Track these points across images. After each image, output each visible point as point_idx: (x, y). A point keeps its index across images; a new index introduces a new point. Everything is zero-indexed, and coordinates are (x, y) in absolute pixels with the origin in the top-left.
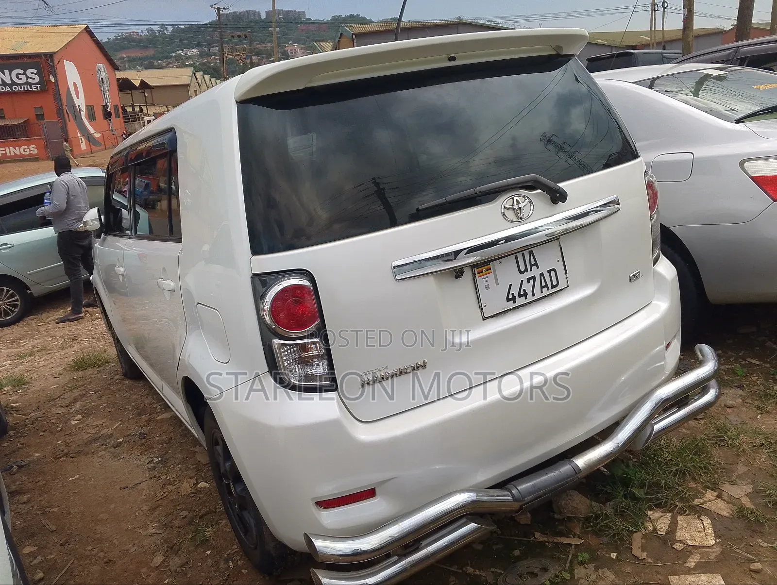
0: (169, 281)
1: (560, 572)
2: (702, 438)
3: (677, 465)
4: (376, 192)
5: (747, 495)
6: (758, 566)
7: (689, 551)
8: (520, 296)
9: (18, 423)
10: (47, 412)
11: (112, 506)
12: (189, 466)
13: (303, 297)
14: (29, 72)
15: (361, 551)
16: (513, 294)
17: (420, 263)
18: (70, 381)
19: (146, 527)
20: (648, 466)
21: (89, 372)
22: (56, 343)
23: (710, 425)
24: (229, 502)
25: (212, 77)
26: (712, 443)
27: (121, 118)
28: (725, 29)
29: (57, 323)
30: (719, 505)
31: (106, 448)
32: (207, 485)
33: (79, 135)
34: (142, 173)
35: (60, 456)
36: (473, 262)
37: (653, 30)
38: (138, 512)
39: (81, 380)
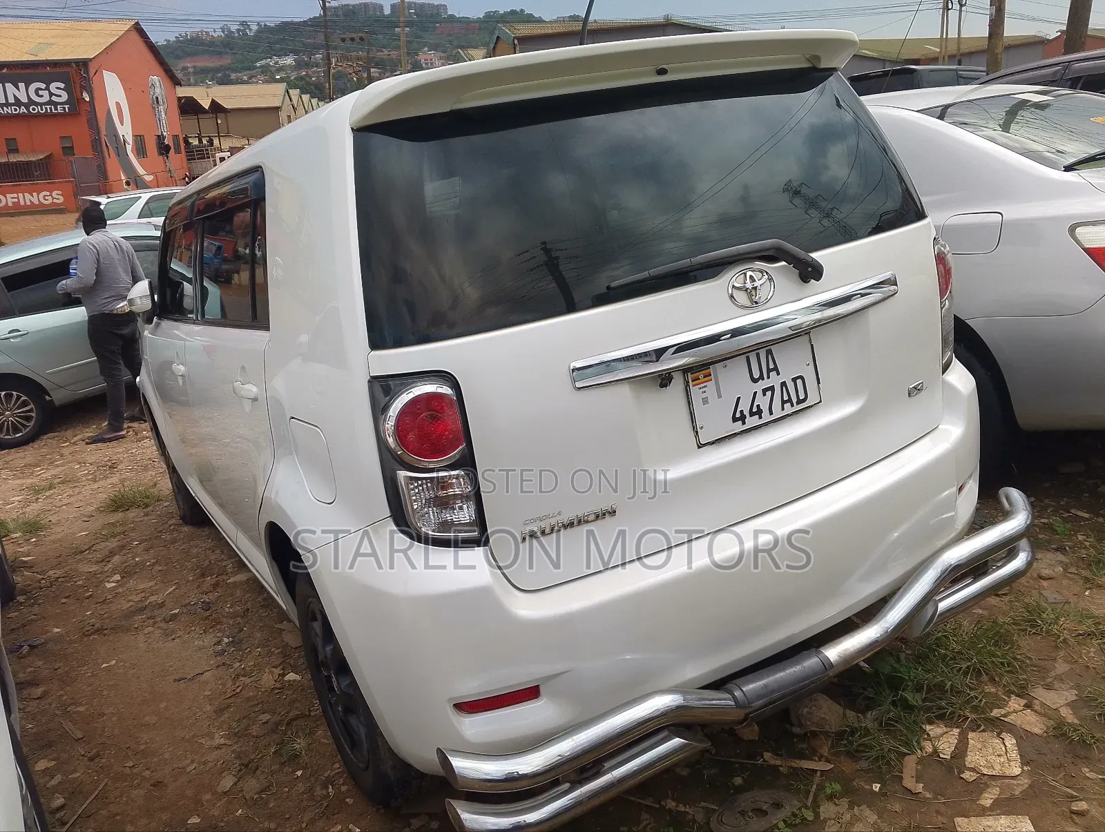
0: (250, 385)
1: (799, 809)
2: (1004, 622)
3: (970, 659)
4: (546, 264)
5: (1068, 705)
6: (1082, 806)
7: (984, 782)
8: (752, 414)
9: (30, 585)
10: (71, 569)
11: (163, 705)
12: (272, 650)
13: (442, 411)
14: (53, 86)
15: (519, 775)
16: (741, 412)
17: (607, 366)
18: (104, 526)
19: (211, 736)
20: (927, 661)
21: (132, 514)
22: (86, 472)
23: (1016, 604)
24: (330, 703)
25: (312, 97)
26: (1019, 630)
27: (184, 155)
28: (1048, 37)
29: (87, 444)
30: (1028, 718)
31: (155, 623)
32: (298, 677)
34: (214, 232)
35: (89, 632)
36: (685, 365)
37: (944, 37)
38: (200, 713)
39: (121, 525)
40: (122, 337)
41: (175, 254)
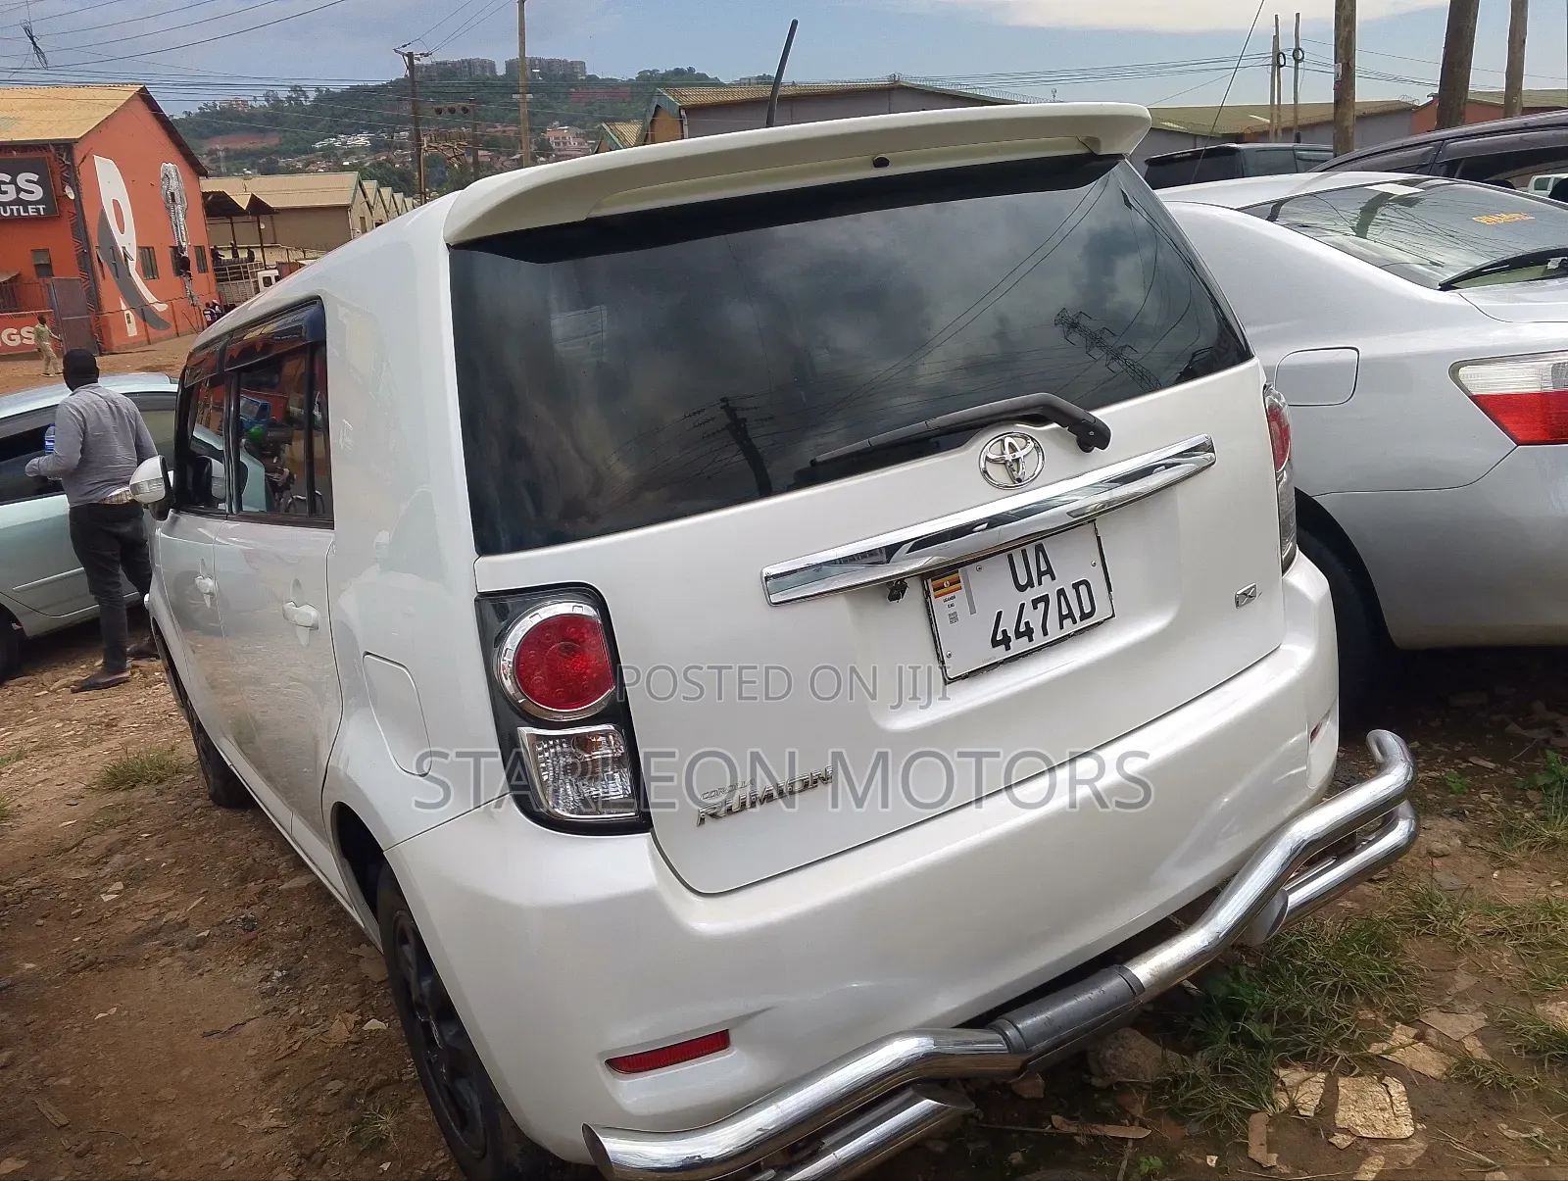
0: (306, 607)
2: (1382, 918)
3: (1336, 973)
4: (729, 428)
5: (1475, 1034)
6: (1500, 1178)
7: (1363, 1147)
8: (1019, 635)
10: (51, 876)
11: (185, 1073)
12: (345, 987)
13: (580, 640)
14: (21, 179)
15: (701, 1159)
17: (818, 571)
18: (100, 811)
19: (256, 1114)
20: (1277, 978)
21: (139, 792)
22: (72, 732)
23: (1399, 892)
24: (429, 1062)
25: (396, 191)
26: (1403, 930)
27: (211, 274)
28: (1416, 103)
29: (74, 691)
30: (1420, 1055)
31: (174, 951)
32: (382, 1026)
33: (124, 307)
34: (255, 386)
35: (79, 967)
36: (925, 568)
37: (1276, 103)
38: (241, 1082)
39: (123, 809)
40: (120, 537)
41: (199, 416)
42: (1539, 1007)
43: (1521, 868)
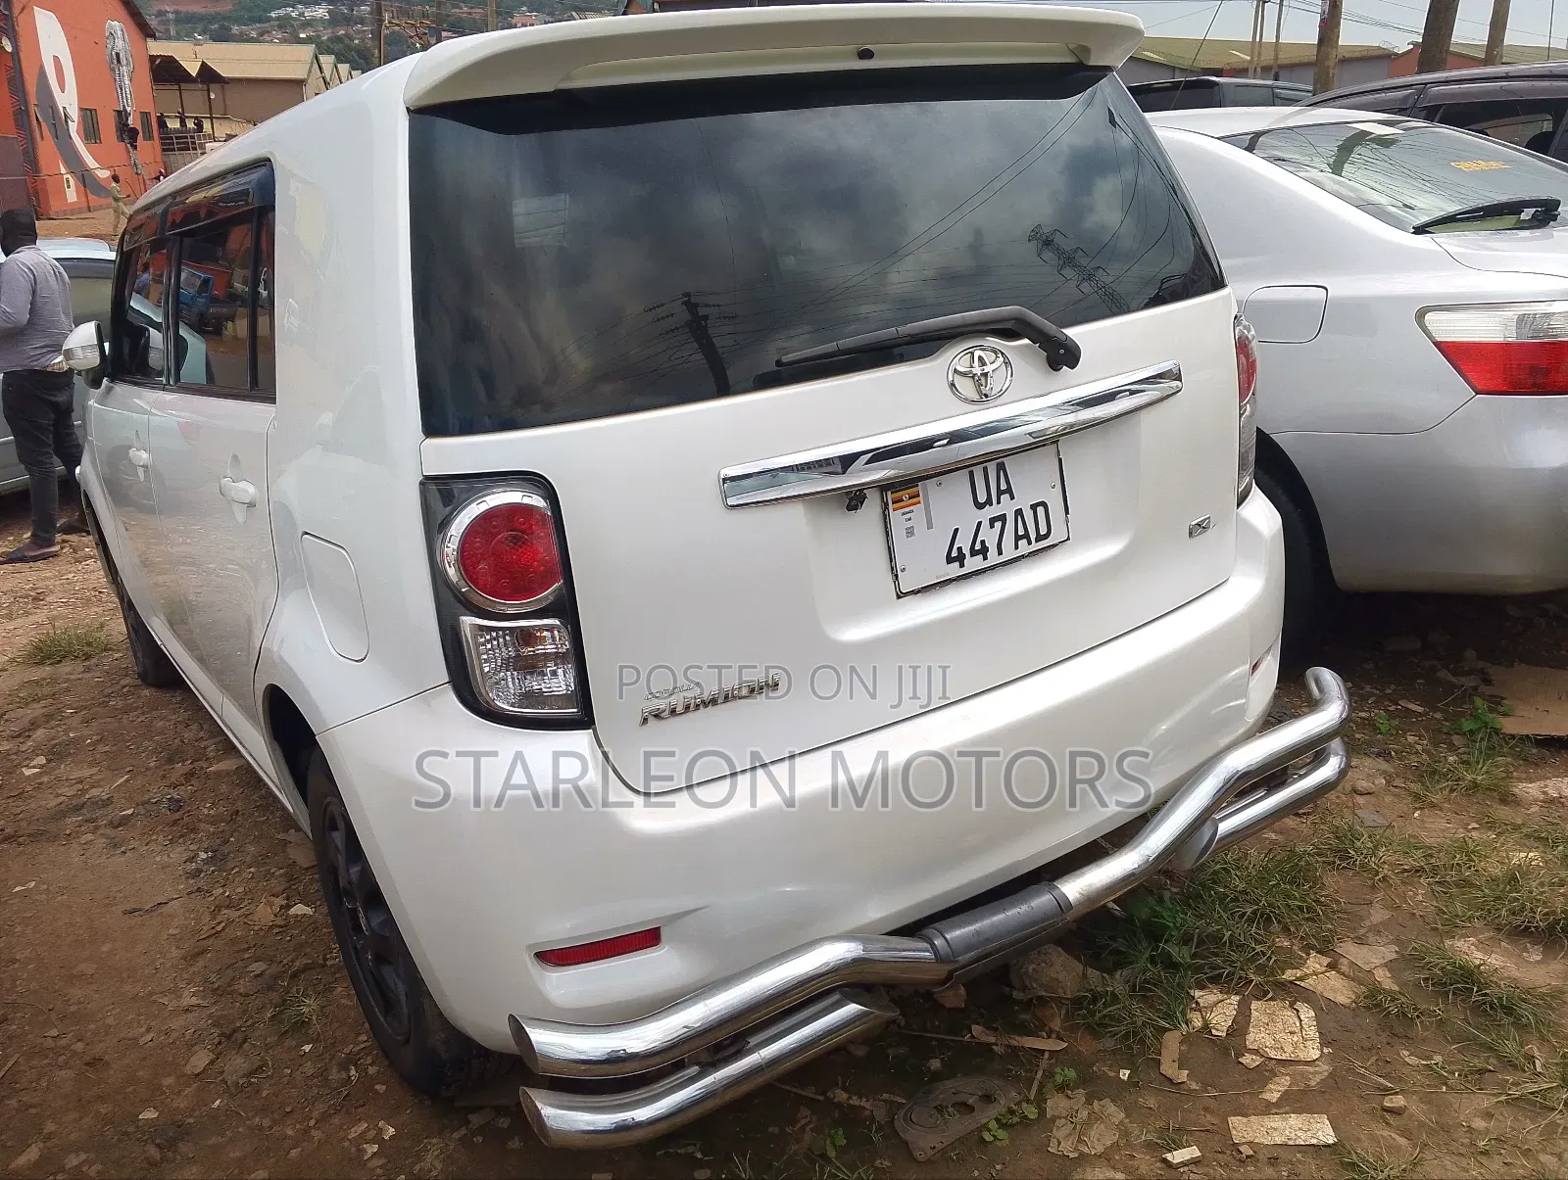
0: (244, 483)
1: (1018, 1104)
2: (1305, 851)
3: (1257, 902)
5: (1385, 965)
6: (1398, 1101)
7: (1271, 1068)
8: (973, 553)
11: (105, 948)
12: (272, 871)
13: (529, 531)
15: (626, 1053)
16: (959, 549)
17: (773, 475)
18: (23, 686)
19: (176, 992)
20: (1199, 903)
21: (65, 668)
23: (1322, 827)
24: (355, 948)
26: (1324, 862)
27: (157, 141)
28: (1395, 50)
30: (1332, 983)
31: (97, 828)
32: (309, 911)
33: (63, 171)
34: (198, 258)
36: (883, 480)
37: (1258, 39)
38: (161, 960)
39: (48, 684)
40: (56, 406)
42: (1448, 943)
43: (1441, 810)
